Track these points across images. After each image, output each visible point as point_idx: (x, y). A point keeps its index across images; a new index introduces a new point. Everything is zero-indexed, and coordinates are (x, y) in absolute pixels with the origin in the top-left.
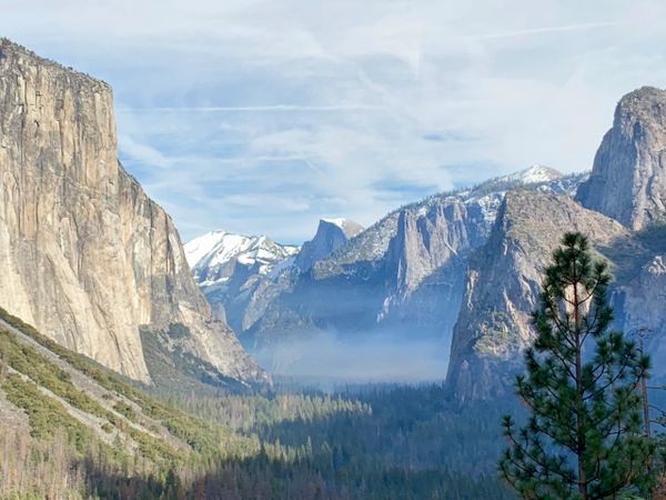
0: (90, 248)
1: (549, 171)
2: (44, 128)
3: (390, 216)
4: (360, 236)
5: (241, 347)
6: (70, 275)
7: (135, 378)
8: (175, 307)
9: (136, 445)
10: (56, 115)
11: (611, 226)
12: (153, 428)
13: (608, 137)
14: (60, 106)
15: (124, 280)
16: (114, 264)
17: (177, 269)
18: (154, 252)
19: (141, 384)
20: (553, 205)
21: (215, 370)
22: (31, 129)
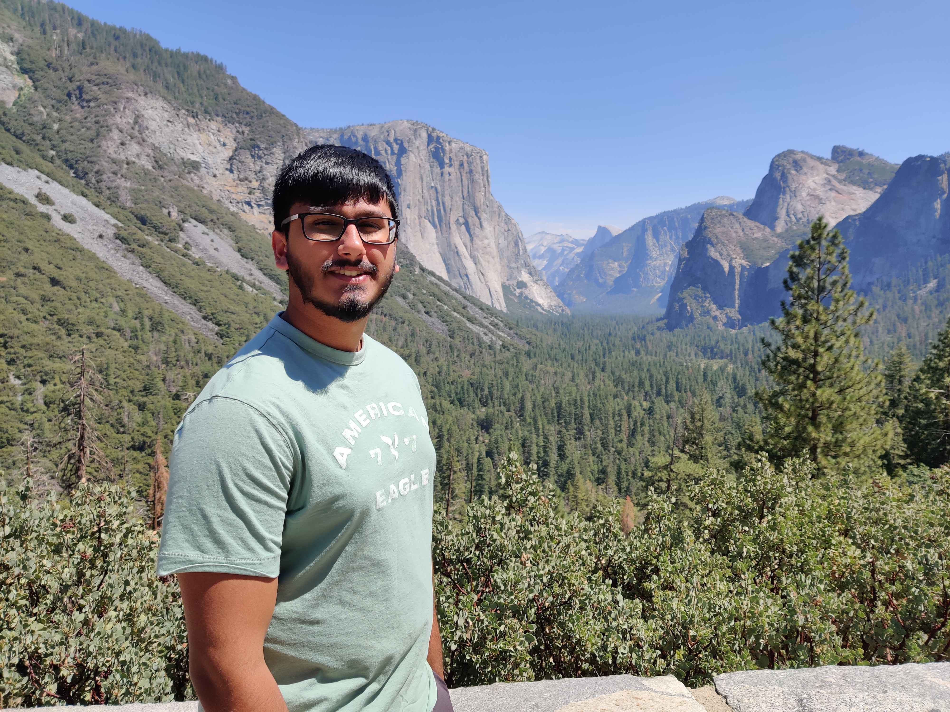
0: (477, 241)
1: (728, 198)
2: (453, 177)
3: (638, 224)
4: (620, 235)
5: (554, 294)
6: (467, 255)
7: (498, 308)
8: (520, 272)
9: (501, 343)
10: (459, 169)
11: (764, 230)
12: (509, 335)
13: (764, 179)
14: (462, 165)
15: (493, 258)
16: (489, 249)
17: (521, 252)
18: (509, 243)
19: (501, 311)
20: (731, 217)
21: (539, 305)
22: (447, 177)
